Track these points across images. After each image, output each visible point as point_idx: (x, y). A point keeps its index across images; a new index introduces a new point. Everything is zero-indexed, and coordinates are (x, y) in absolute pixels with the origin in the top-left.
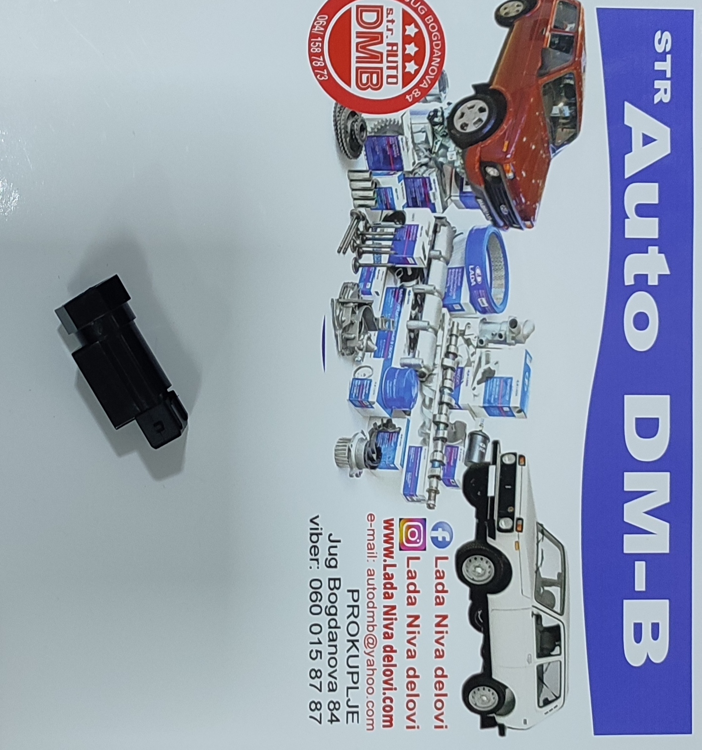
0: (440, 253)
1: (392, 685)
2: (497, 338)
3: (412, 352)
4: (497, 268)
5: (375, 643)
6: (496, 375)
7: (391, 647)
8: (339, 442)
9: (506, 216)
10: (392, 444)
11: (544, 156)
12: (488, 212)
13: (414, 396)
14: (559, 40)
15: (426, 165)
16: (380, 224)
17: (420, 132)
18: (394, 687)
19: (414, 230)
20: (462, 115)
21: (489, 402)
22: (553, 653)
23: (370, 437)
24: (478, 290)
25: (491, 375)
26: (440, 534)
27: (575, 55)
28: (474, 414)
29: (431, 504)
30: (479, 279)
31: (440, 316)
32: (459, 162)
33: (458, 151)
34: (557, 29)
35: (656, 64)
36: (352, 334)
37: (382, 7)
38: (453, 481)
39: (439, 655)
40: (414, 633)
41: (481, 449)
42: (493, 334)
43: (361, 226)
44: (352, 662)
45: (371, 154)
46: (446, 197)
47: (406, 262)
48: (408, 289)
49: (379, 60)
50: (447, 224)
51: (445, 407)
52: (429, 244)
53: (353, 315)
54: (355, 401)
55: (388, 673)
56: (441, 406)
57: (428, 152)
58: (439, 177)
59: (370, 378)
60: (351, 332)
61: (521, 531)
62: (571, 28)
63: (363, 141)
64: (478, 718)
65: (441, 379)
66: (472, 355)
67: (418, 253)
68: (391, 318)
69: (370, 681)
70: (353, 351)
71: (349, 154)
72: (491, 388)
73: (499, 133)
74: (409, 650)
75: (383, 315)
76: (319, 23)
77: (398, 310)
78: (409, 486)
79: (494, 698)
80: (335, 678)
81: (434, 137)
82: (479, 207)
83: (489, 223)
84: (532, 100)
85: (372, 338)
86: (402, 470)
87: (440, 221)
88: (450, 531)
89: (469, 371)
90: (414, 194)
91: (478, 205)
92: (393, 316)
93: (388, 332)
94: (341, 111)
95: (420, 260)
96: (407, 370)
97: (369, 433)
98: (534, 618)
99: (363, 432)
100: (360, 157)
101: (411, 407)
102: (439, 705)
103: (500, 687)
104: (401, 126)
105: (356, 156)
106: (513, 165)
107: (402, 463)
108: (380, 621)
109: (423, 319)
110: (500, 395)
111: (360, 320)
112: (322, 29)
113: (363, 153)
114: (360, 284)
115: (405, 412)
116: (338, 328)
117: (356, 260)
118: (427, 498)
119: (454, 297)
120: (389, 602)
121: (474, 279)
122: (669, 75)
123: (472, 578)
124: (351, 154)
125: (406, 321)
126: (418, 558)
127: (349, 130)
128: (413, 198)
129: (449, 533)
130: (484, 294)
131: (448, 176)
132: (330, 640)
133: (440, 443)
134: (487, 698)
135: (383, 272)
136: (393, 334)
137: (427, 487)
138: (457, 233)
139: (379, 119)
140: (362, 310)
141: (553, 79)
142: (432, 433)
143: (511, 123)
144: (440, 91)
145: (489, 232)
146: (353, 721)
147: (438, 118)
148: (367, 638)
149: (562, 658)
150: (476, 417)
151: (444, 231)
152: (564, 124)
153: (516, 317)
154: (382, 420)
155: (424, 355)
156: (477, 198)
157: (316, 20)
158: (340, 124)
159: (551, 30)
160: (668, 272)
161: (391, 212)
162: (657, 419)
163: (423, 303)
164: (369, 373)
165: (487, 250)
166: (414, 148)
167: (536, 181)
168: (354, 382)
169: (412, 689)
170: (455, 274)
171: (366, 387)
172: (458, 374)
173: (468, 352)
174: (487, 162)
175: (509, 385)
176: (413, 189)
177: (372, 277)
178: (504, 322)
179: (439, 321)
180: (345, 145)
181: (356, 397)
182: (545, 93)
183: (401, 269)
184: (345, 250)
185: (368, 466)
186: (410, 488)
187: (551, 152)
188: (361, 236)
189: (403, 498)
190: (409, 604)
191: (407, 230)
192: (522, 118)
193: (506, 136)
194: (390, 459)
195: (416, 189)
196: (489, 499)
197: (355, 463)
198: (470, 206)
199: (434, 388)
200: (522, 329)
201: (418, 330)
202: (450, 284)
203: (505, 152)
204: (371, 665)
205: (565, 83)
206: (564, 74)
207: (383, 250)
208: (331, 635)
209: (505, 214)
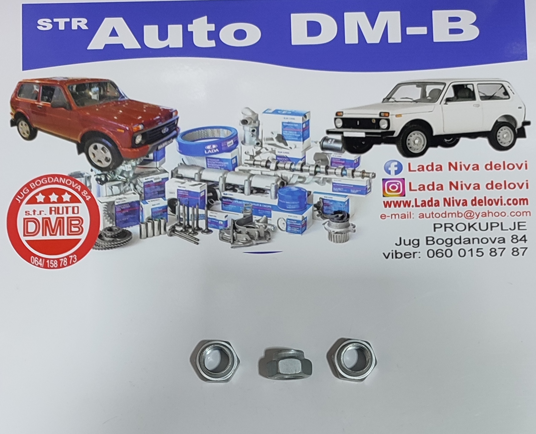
0: (197, 174)
1: (498, 200)
2: (255, 133)
3: (267, 191)
4: (206, 134)
5: (471, 212)
6: (281, 133)
7: (472, 201)
8: (331, 241)
9: (169, 129)
10: (332, 203)
11: (127, 104)
12: (167, 142)
13: (297, 189)
14: (45, 95)
15: (135, 185)
16: (177, 216)
17: (112, 190)
18: (500, 198)
19: (181, 192)
20: (99, 161)
21: (299, 138)
22: (472, 90)
23: (327, 218)
24: (221, 147)
25: (281, 136)
26: (393, 169)
27: (56, 84)
28: (308, 148)
29: (372, 176)
30: (214, 146)
31: (241, 173)
32: (132, 163)
33: (125, 163)
34: (38, 97)
35: (60, 29)
36: (255, 234)
37: (25, 219)
38: (355, 161)
39: (477, 167)
40: (462, 185)
41: (333, 142)
42: (252, 136)
43: (178, 229)
44: (484, 227)
45: (127, 223)
46: (157, 171)
47: (204, 197)
48: (223, 195)
49: (62, 220)
50: (176, 170)
51: (304, 168)
52: (191, 182)
53: (241, 232)
54: (302, 230)
55: (490, 202)
56: (303, 170)
57: (126, 184)
58: (143, 176)
59: (286, 220)
62: (37, 88)
63: (119, 229)
64: (519, 140)
65: (285, 171)
66: (267, 150)
67: (197, 189)
68: (243, 206)
69: (497, 214)
70: (267, 232)
71: (129, 238)
72: (290, 136)
73: (111, 135)
74: (474, 188)
75: (242, 212)
76: (36, 263)
77: (237, 201)
78: (360, 191)
79: (505, 129)
80: (496, 238)
81: (116, 180)
82: (164, 148)
83: (175, 141)
84: (88, 114)
85: (258, 219)
86: (349, 196)
88: (390, 162)
89: (279, 152)
90: (155, 193)
92: (242, 205)
93: (253, 208)
94: (98, 245)
95: (202, 187)
96: (279, 195)
97: (324, 219)
98: (449, 103)
99: (324, 224)
100: (131, 231)
101: (305, 191)
102: (511, 167)
103: (496, 125)
104: (109, 203)
105: (130, 233)
106: (134, 125)
107: (345, 196)
108: (454, 209)
109: (243, 184)
110: (295, 130)
111: (245, 228)
112: (41, 260)
113: (128, 229)
114: (220, 228)
115: (308, 195)
116: (251, 243)
117: (203, 232)
118: (368, 178)
119: (227, 163)
120: (441, 202)
121: (214, 150)
122: (68, 20)
123: (422, 146)
124: (129, 237)
125: (245, 196)
126: (410, 184)
127: (111, 239)
128: (159, 194)
129: (391, 163)
130: (225, 143)
131: (142, 170)
132: (469, 243)
133: (329, 171)
134: (505, 134)
135: (211, 213)
136: (255, 204)
137: (360, 178)
138: (183, 163)
139: (103, 218)
140: (238, 227)
141: (73, 99)
142: (323, 176)
143: (105, 127)
144: (83, 177)
145: (181, 141)
146: (524, 226)
147: (102, 177)
148: (467, 217)
149: (475, 83)
150: (310, 146)
151: (181, 172)
152: (104, 90)
153: (240, 121)
154: (315, 211)
155: (268, 183)
156: (157, 150)
157: (34, 265)
158: (107, 246)
159: (38, 101)
160: (206, 17)
162: (308, 22)
163: (232, 185)
164: (282, 220)
165: (194, 141)
166: (123, 194)
167: (145, 109)
168: (289, 231)
169: (501, 185)
170: (211, 163)
171: (292, 222)
172: (281, 159)
173: (266, 153)
174: (132, 143)
175: (287, 124)
176: (152, 194)
177: (215, 221)
178: (244, 129)
179: (244, 173)
180: (122, 242)
181: (299, 229)
182: (83, 104)
183: (209, 201)
184: (196, 239)
185: (347, 220)
186: (362, 190)
187: (124, 99)
188: (186, 229)
189: (369, 195)
190: (442, 189)
191: (181, 197)
192: (100, 120)
193: (113, 130)
194: (342, 204)
195: (152, 192)
196: (367, 136)
197: (346, 229)
198: (163, 154)
199: (291, 176)
200: (248, 116)
201: (251, 187)
202: (218, 166)
203: (125, 131)
204: (486, 214)
205: (75, 91)
206: (69, 91)
207: (195, 213)
208: (466, 242)
209: (168, 129)
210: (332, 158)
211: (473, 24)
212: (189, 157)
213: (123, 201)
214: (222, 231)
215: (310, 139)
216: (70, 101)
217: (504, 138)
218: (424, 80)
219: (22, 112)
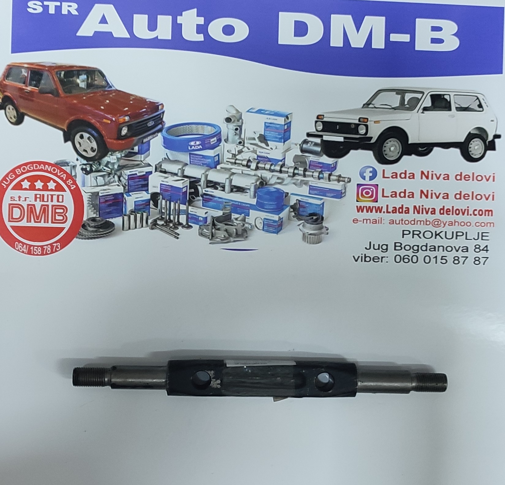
0: (180, 169)
1: (465, 210)
2: (238, 132)
3: (246, 190)
4: (190, 130)
5: (438, 220)
6: (263, 134)
7: (441, 209)
8: (305, 241)
9: (155, 122)
10: (307, 205)
11: (114, 94)
12: (152, 136)
13: (275, 190)
14: (33, 81)
15: (119, 177)
16: (159, 210)
17: (96, 181)
18: (467, 208)
19: (164, 187)
20: (85, 151)
21: (281, 138)
22: (449, 100)
23: (302, 220)
24: (205, 144)
25: (263, 136)
26: (368, 175)
27: (43, 69)
28: (288, 150)
29: (347, 180)
30: (198, 143)
31: (222, 171)
32: (117, 154)
33: (110, 154)
34: (26, 82)
35: (50, 12)
36: (233, 231)
37: (10, 205)
38: (332, 165)
39: (447, 177)
40: (432, 194)
41: (312, 145)
42: (235, 135)
43: (159, 222)
44: (449, 236)
45: (111, 214)
46: (142, 164)
47: (186, 192)
48: (204, 192)
49: (46, 207)
50: (160, 164)
51: (283, 169)
52: (174, 177)
53: (220, 229)
54: (277, 230)
55: (457, 212)
56: (282, 172)
57: (110, 175)
58: (128, 168)
59: (263, 219)
61: (367, 119)
62: (25, 72)
63: (103, 220)
64: (488, 152)
65: (265, 171)
66: (249, 149)
67: (179, 184)
69: (463, 224)
70: (245, 231)
71: (111, 230)
72: (271, 137)
73: (98, 125)
74: (444, 197)
75: (221, 210)
76: (21, 248)
77: (218, 199)
78: (335, 195)
79: (476, 141)
80: (460, 247)
81: (101, 171)
82: (149, 141)
83: (160, 134)
84: (75, 101)
85: (236, 217)
86: (324, 199)
87: (158, 168)
88: (366, 168)
89: (260, 152)
90: (139, 186)
91: (148, 142)
92: (222, 203)
93: (232, 206)
94: (82, 235)
95: (184, 183)
96: (258, 195)
97: (299, 221)
98: (426, 112)
99: (299, 225)
100: (114, 223)
101: (283, 192)
102: (479, 178)
103: (469, 136)
104: (93, 194)
105: (113, 225)
106: (120, 116)
107: (320, 199)
108: (423, 217)
109: (224, 182)
110: (277, 131)
111: (224, 225)
112: (25, 246)
113: (111, 220)
114: (200, 224)
115: (286, 196)
116: (229, 240)
117: (183, 227)
118: (343, 183)
119: (209, 160)
120: (411, 210)
121: (198, 146)
122: (58, 4)
123: (397, 154)
124: (111, 228)
125: (225, 194)
126: (383, 190)
127: (95, 229)
128: (142, 187)
129: (367, 169)
130: (208, 140)
131: (127, 163)
132: (435, 250)
133: (307, 173)
134: (477, 146)
135: (192, 208)
136: (234, 203)
137: (336, 182)
138: (167, 157)
139: (87, 208)
140: (217, 224)
141: (60, 85)
142: (301, 178)
143: (91, 117)
144: (68, 166)
145: (166, 135)
146: (487, 236)
147: (87, 167)
148: (434, 226)
149: (452, 94)
150: (290, 148)
151: (165, 166)
152: (92, 79)
153: (224, 119)
154: (291, 212)
155: (248, 182)
156: (142, 143)
157: (18, 250)
158: (90, 235)
159: (26, 86)
160: (195, 10)
161: (151, 202)
162: (295, 21)
163: (213, 182)
164: (259, 220)
165: (178, 136)
166: (107, 185)
167: (131, 100)
168: (265, 230)
169: (469, 196)
170: (194, 160)
171: (269, 222)
172: (262, 159)
173: (247, 152)
174: (118, 135)
175: (270, 125)
176: (136, 187)
177: (195, 217)
178: (227, 126)
179: (225, 171)
180: (105, 233)
181: (275, 229)
182: (70, 92)
183: (190, 196)
184: (177, 234)
185: (321, 222)
186: (337, 194)
187: (111, 89)
188: (167, 223)
189: (343, 199)
190: (413, 197)
191: (163, 191)
192: (87, 109)
193: (100, 120)
194: (317, 207)
195: (136, 184)
196: (346, 140)
197: (319, 231)
198: (148, 147)
199: (271, 176)
200: (232, 114)
201: (231, 186)
202: (201, 163)
203: (111, 122)
204: (452, 223)
205: (63, 77)
206: (57, 78)
207: (177, 208)
208: (431, 250)
209: (153, 123)
211: (453, 35)
212: (174, 152)
213: (106, 192)
214: (201, 227)
216: (57, 88)
217: (476, 150)
219: (10, 96)
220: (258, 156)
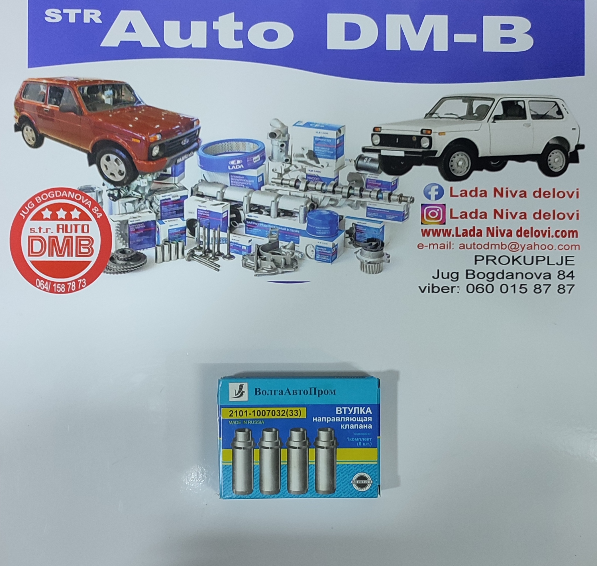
0: (219, 192)
1: (546, 231)
2: (284, 148)
3: (295, 214)
4: (230, 148)
5: (515, 244)
6: (312, 150)
7: (518, 231)
8: (363, 271)
9: (189, 140)
10: (365, 230)
11: (143, 110)
12: (187, 155)
13: (328, 213)
14: (53, 98)
15: (151, 203)
16: (197, 239)
17: (125, 207)
18: (548, 229)
19: (201, 213)
20: (112, 174)
21: (332, 155)
22: (523, 107)
23: (360, 247)
24: (247, 162)
25: (313, 153)
26: (433, 193)
27: (65, 85)
28: (342, 167)
29: (410, 200)
30: (239, 162)
31: (267, 192)
32: (149, 177)
33: (140, 178)
35: (70, 21)
37: (29, 237)
38: (392, 183)
39: (524, 194)
40: (507, 213)
41: (369, 161)
42: (281, 152)
43: (197, 253)
44: (529, 261)
45: (142, 245)
46: (176, 187)
47: (226, 218)
48: (247, 217)
49: (70, 239)
50: (196, 187)
51: (336, 189)
52: (212, 201)
53: (266, 259)
54: (332, 259)
56: (336, 192)
57: (141, 201)
58: (161, 192)
59: (315, 247)
60: (280, 261)
62: (44, 89)
63: (133, 252)
64: (571, 165)
65: (316, 192)
66: (297, 167)
67: (219, 209)
68: (269, 231)
69: (543, 247)
70: (294, 260)
71: (143, 262)
72: (322, 153)
73: (126, 145)
74: (520, 217)
75: (267, 237)
76: (42, 286)
77: (263, 224)
78: (397, 217)
79: (556, 153)
80: (541, 274)
81: (129, 196)
82: (184, 161)
83: (195, 153)
84: (100, 120)
85: (284, 245)
86: (384, 222)
88: (432, 185)
89: (309, 170)
90: (173, 212)
91: (182, 163)
92: (267, 229)
93: (279, 233)
94: (110, 268)
95: (225, 207)
96: (308, 219)
97: (356, 248)
98: (497, 121)
99: (356, 253)
100: (146, 254)
101: (336, 215)
102: (561, 195)
103: (548, 147)
104: (122, 222)
105: (145, 257)
106: (150, 135)
107: (380, 222)
108: (498, 240)
109: (270, 206)
110: (328, 146)
111: (271, 254)
112: (47, 283)
113: (142, 251)
114: (243, 254)
115: (340, 220)
116: (277, 271)
117: (225, 257)
118: (405, 203)
119: (253, 181)
120: (484, 233)
121: (239, 166)
122: (79, 11)
123: (466, 169)
124: (143, 261)
125: (271, 219)
126: (451, 210)
127: (124, 262)
128: (177, 213)
129: (432, 186)
130: (250, 158)
131: (159, 186)
132: (513, 278)
133: (363, 193)
134: (557, 158)
135: (234, 236)
136: (281, 229)
137: (397, 203)
138: (204, 179)
139: (116, 239)
140: (262, 253)
141: (84, 102)
142: (357, 199)
143: (119, 136)
144: (94, 192)
145: (202, 153)
146: (573, 261)
147: (115, 193)
148: (511, 250)
149: (526, 100)
150: (344, 164)
151: (202, 189)
152: (118, 94)
153: (268, 134)
154: (347, 238)
155: (297, 205)
156: (176, 163)
157: (40, 288)
158: (119, 269)
159: (46, 104)
160: (233, 14)
162: (346, 23)
163: (257, 206)
164: (310, 247)
165: (216, 155)
166: (138, 212)
167: (163, 117)
168: (318, 259)
169: (550, 215)
170: (235, 181)
171: (322, 250)
172: (311, 178)
173: (295, 171)
174: (148, 154)
175: (320, 139)
176: (170, 213)
177: (237, 245)
178: (272, 143)
179: (271, 193)
180: (136, 266)
181: (329, 258)
182: (94, 109)
183: (231, 222)
184: (217, 265)
185: (381, 249)
186: (398, 216)
187: (140, 105)
188: (206, 254)
189: (406, 222)
190: (486, 217)
191: (201, 217)
192: (114, 127)
193: (128, 140)
194: (376, 231)
195: (169, 211)
196: (407, 155)
197: (379, 258)
198: (182, 168)
199: (322, 198)
200: (277, 129)
201: (278, 209)
202: (243, 185)
203: (141, 142)
204: (531, 247)
205: (86, 94)
206: (80, 94)
207: (216, 236)
208: (509, 277)
209: (188, 141)
210: (367, 179)
211: (526, 33)
212: (212, 173)
213: (137, 220)
215: (344, 156)
216: (80, 105)
217: (556, 163)
218: (471, 94)
219: (28, 116)
220: (307, 175)
